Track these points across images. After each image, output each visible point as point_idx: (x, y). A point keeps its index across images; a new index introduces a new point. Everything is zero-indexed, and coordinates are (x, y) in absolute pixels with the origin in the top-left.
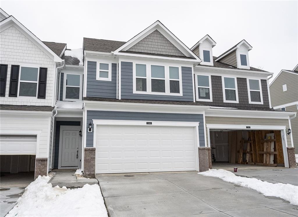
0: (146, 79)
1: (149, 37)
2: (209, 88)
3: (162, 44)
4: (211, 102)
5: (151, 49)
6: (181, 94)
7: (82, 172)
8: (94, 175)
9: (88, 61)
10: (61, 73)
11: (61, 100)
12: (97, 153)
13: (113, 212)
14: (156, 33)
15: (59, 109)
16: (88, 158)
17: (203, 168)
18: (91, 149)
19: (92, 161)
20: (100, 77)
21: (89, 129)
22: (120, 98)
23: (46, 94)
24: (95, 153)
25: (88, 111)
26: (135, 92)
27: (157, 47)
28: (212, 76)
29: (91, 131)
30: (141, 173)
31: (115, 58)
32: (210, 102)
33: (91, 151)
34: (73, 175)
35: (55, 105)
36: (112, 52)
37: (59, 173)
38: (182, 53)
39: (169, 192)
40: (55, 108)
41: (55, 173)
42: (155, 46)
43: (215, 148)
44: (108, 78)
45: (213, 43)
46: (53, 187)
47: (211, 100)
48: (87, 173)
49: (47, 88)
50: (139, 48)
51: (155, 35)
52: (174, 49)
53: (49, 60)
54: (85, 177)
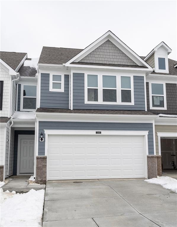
0: (97, 89)
1: (101, 48)
2: (163, 96)
3: (114, 54)
4: (166, 110)
5: (103, 59)
6: (132, 103)
7: (34, 178)
8: (45, 181)
9: (41, 73)
10: (19, 84)
11: (19, 110)
12: (48, 161)
13: (47, 213)
14: (108, 43)
15: (14, 120)
16: (40, 166)
17: (151, 175)
18: (42, 157)
19: (43, 169)
20: (53, 88)
21: (40, 139)
22: (72, 109)
23: (3, 105)
24: (46, 161)
25: (40, 122)
26: (86, 102)
27: (108, 57)
28: (166, 84)
29: (43, 141)
30: (90, 180)
31: (67, 69)
32: (164, 110)
33: (43, 160)
34: (26, 181)
35: (11, 115)
36: (64, 64)
37: (15, 179)
38: (134, 62)
39: (105, 197)
40: (11, 119)
41: (12, 179)
42: (107, 57)
43: (175, 155)
44: (61, 89)
45: (168, 50)
46: (4, 191)
47: (165, 108)
48: (39, 179)
49: (4, 100)
50: (90, 58)
51: (107, 45)
52: (126, 58)
53: (5, 73)
54: (37, 183)
